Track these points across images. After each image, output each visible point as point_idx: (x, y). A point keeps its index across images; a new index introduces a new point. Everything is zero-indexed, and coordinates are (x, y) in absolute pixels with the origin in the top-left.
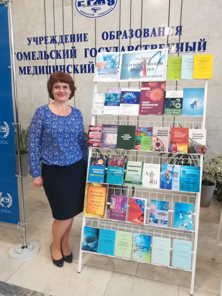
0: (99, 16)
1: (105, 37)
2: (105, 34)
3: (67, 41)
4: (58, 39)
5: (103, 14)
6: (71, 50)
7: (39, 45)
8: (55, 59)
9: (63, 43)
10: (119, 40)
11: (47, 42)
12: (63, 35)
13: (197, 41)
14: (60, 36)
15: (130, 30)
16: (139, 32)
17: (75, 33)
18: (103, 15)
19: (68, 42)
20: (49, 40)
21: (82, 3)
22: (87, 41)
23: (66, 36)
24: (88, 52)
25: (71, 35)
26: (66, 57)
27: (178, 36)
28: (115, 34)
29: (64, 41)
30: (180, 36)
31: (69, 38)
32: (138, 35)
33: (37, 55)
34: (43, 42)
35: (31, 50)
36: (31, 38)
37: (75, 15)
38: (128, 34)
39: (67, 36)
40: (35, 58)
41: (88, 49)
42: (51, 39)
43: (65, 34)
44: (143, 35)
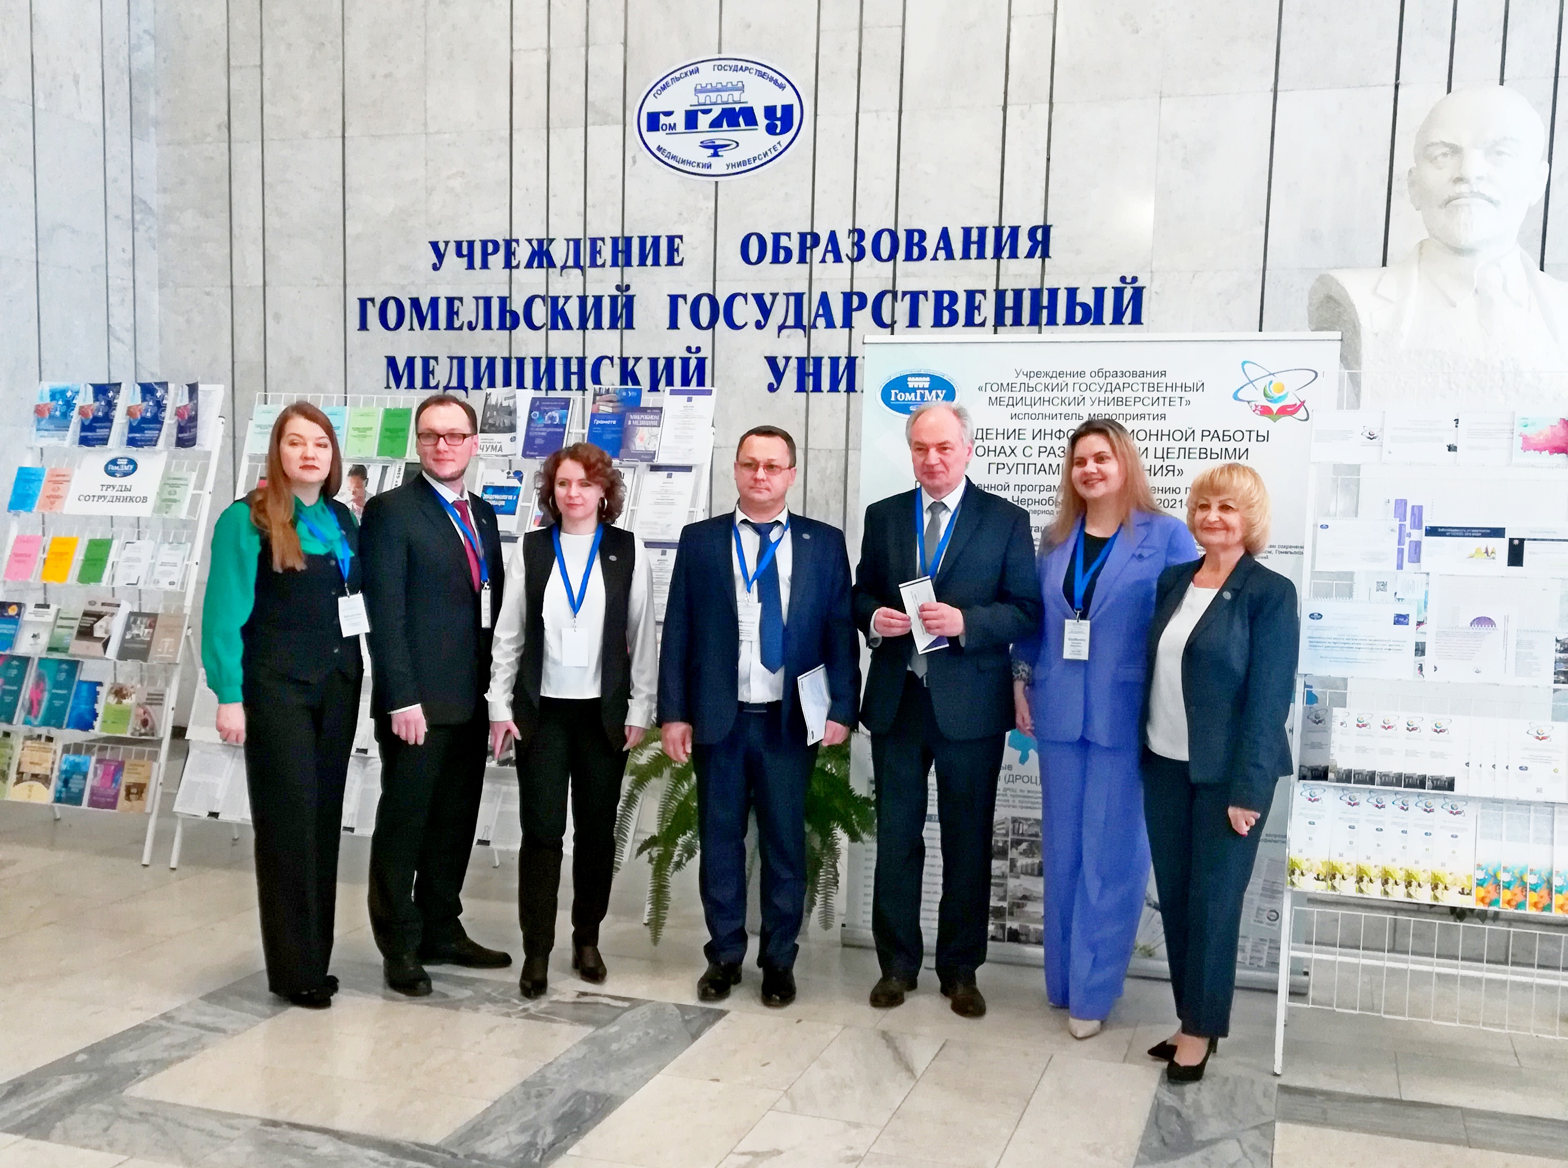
0: (731, 171)
1: (754, 254)
2: (754, 244)
3: (599, 262)
4: (559, 252)
5: (748, 167)
6: (614, 299)
7: (478, 272)
8: (544, 329)
9: (582, 269)
10: (807, 267)
11: (514, 263)
12: (580, 235)
13: (1110, 282)
14: (568, 240)
15: (851, 232)
16: (886, 241)
17: (634, 232)
18: (744, 167)
19: (603, 265)
20: (523, 253)
21: (663, 120)
22: (681, 264)
23: (594, 241)
24: (684, 310)
25: (615, 240)
26: (591, 324)
27: (1037, 261)
28: (794, 245)
29: (585, 259)
30: (1043, 262)
31: (606, 252)
32: (885, 251)
33: (467, 312)
34: (497, 260)
35: (443, 292)
36: (447, 243)
37: (634, 162)
38: (846, 246)
39: (599, 243)
40: (457, 324)
41: (684, 297)
42: (530, 250)
43: (591, 234)
44: (901, 254)
